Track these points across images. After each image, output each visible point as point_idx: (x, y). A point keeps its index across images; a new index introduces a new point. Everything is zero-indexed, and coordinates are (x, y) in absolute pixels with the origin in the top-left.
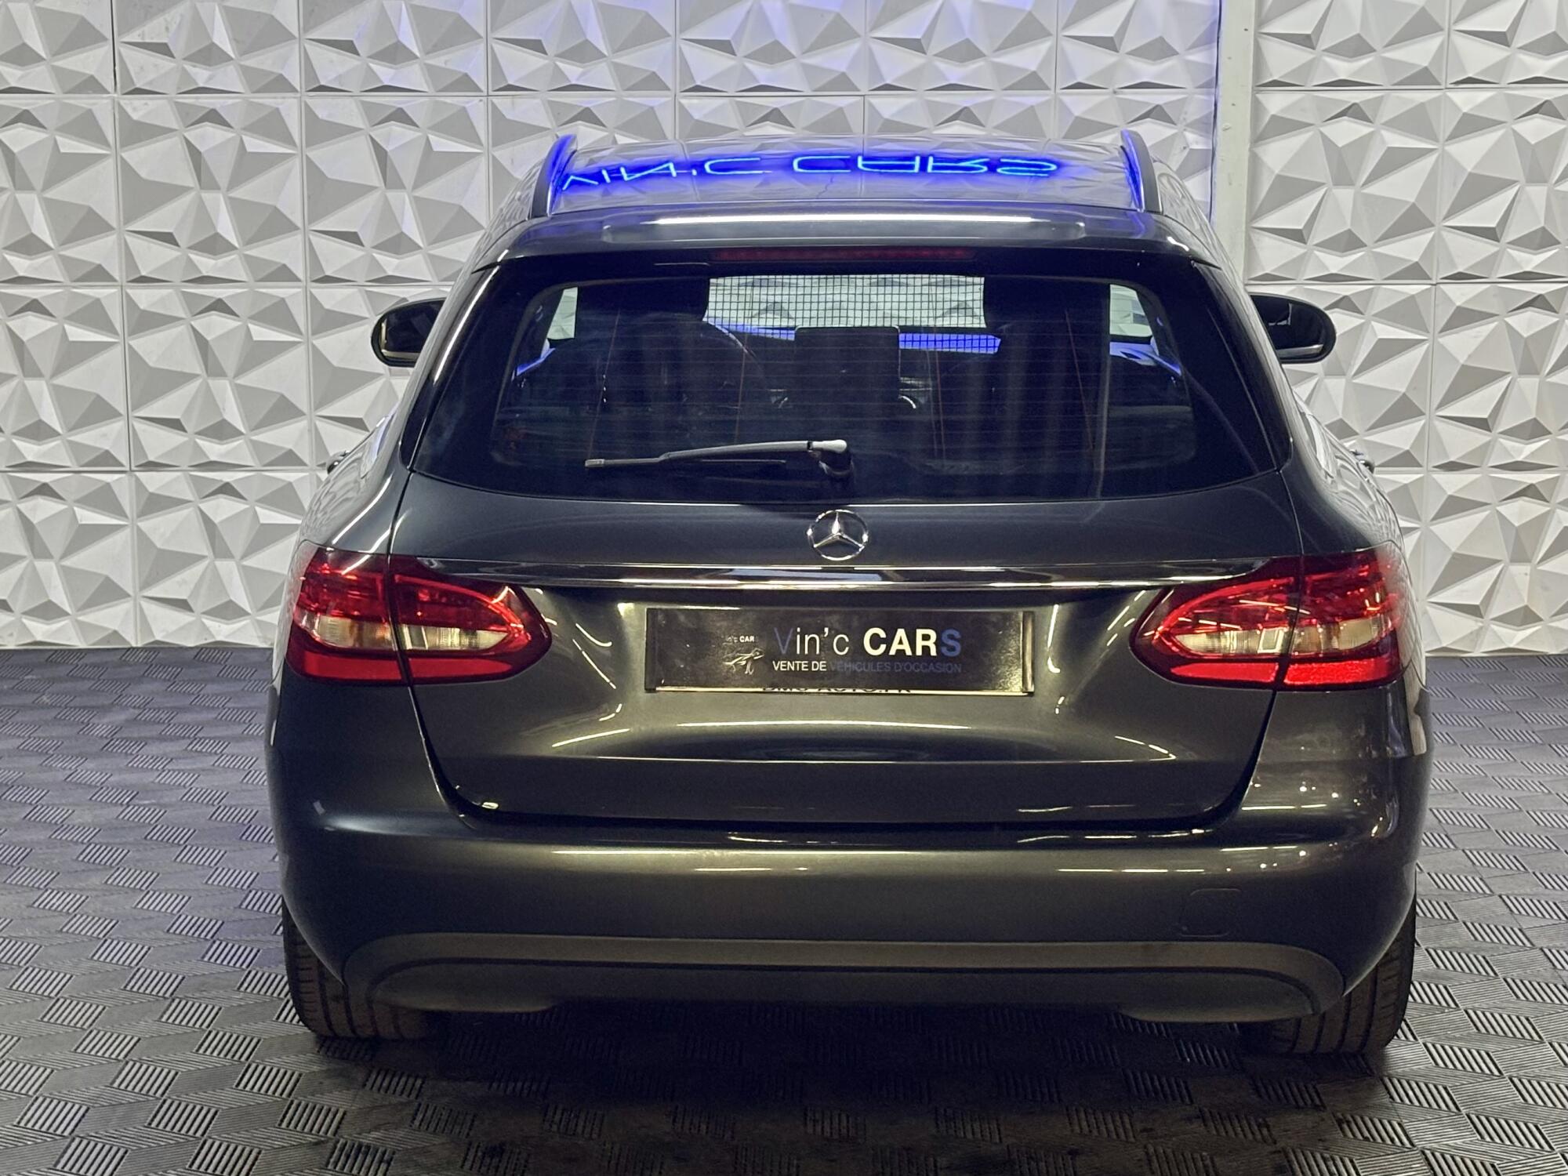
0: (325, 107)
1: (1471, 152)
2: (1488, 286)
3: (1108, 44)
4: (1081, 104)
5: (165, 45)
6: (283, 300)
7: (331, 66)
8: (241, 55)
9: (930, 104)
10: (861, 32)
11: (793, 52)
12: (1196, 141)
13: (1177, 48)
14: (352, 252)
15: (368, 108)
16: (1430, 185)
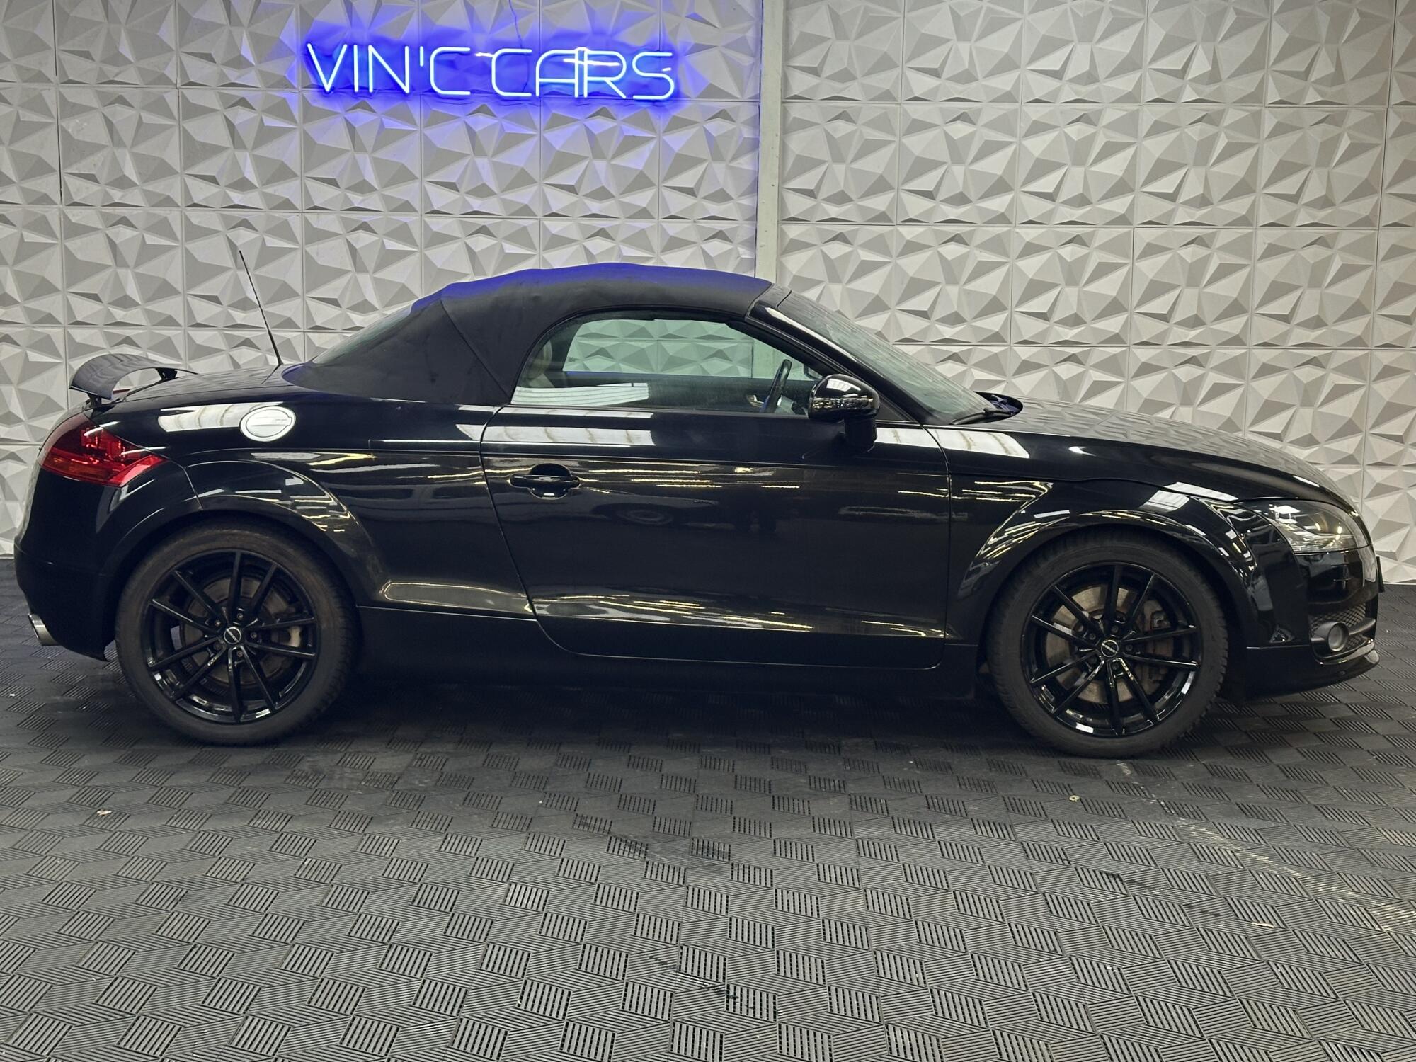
0: (196, 217)
1: (913, 265)
2: (923, 347)
3: (690, 192)
4: (674, 228)
5: (93, 175)
6: (169, 338)
7: (202, 191)
8: (145, 181)
9: (580, 225)
10: (536, 177)
11: (495, 191)
12: (745, 254)
13: (733, 197)
14: (214, 309)
15: (225, 218)
16: (887, 284)
